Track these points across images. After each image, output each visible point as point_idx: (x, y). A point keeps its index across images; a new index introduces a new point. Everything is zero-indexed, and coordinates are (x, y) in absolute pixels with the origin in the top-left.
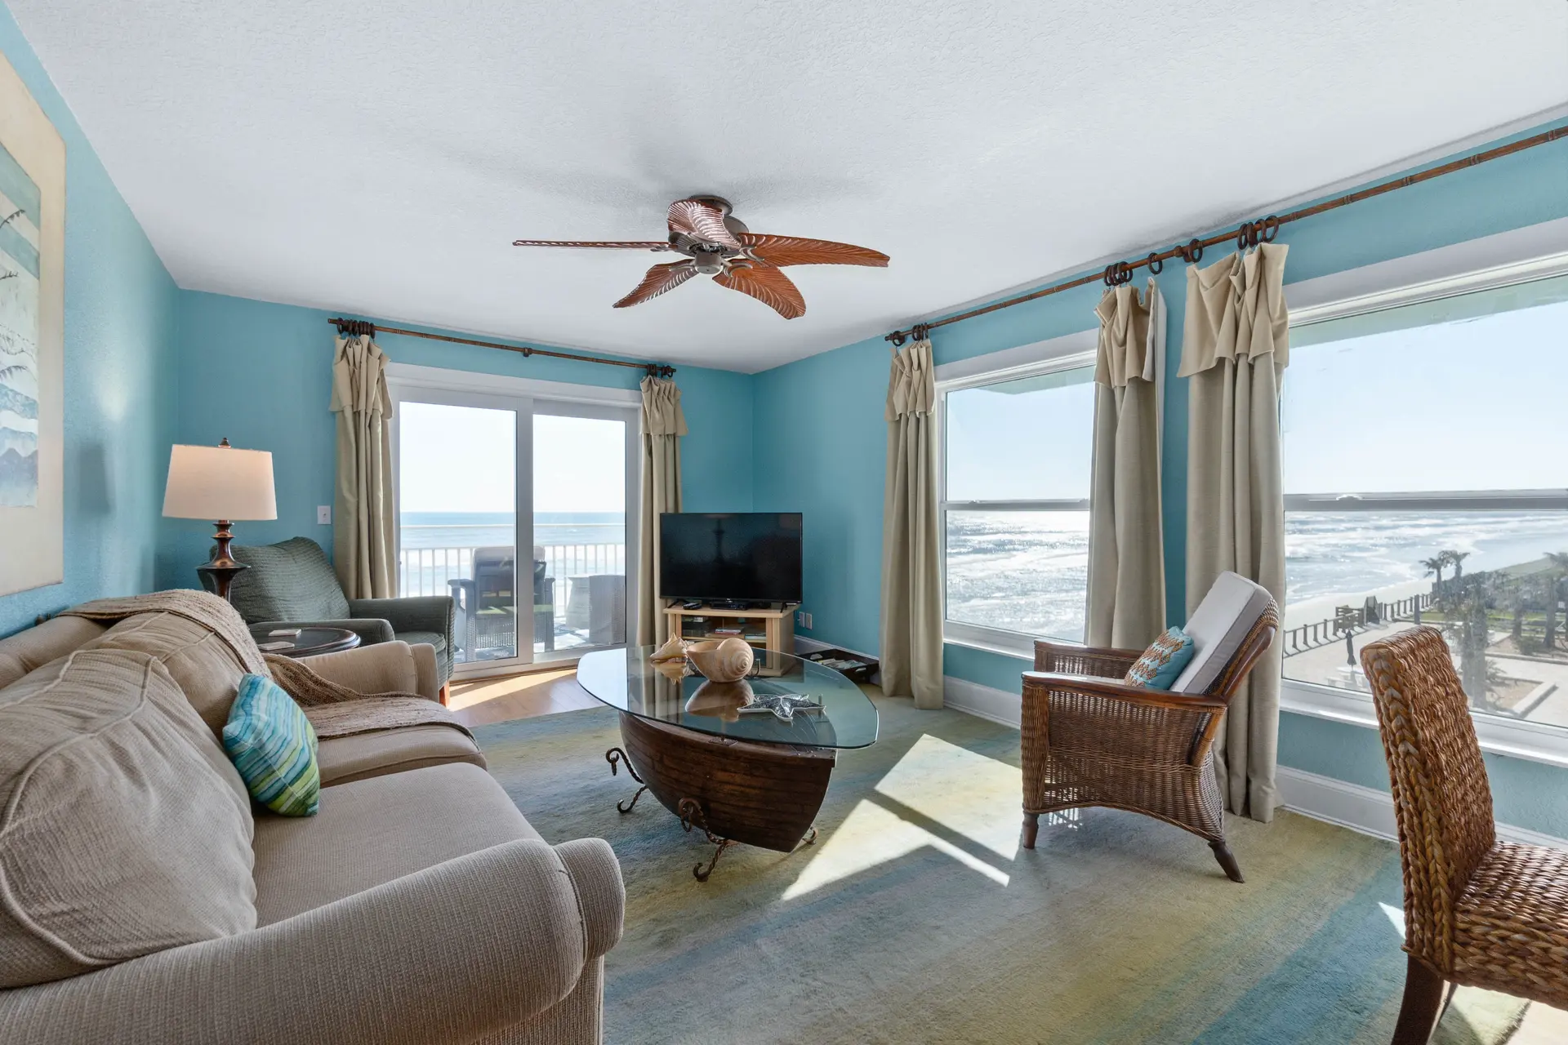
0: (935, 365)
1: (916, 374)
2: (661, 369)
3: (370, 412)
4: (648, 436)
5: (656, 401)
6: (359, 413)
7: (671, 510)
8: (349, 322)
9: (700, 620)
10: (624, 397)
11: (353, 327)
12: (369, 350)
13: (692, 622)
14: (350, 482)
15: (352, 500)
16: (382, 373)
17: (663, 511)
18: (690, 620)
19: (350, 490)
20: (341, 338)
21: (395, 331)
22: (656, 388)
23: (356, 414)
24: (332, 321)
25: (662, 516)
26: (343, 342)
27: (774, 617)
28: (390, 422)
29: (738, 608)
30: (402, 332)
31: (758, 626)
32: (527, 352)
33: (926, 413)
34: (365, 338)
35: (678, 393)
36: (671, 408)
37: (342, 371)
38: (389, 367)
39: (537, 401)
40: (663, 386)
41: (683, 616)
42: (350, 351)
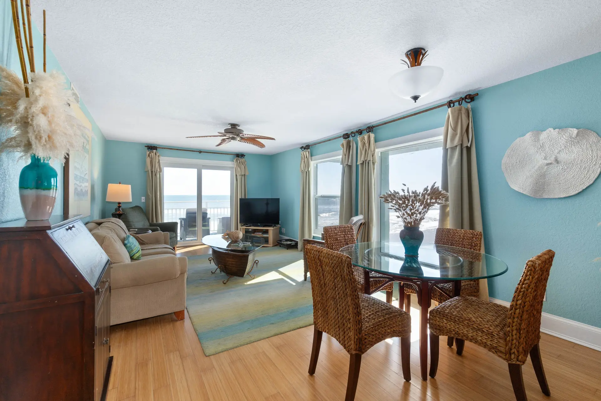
0: (311, 156)
1: (306, 159)
2: (240, 155)
3: (156, 171)
4: (236, 175)
5: (239, 165)
6: (153, 171)
7: (243, 197)
8: (150, 146)
9: (251, 230)
10: (230, 164)
11: (152, 148)
12: (156, 154)
13: (248, 231)
14: (150, 190)
15: (151, 195)
16: (159, 160)
17: (241, 198)
18: (248, 230)
19: (150, 193)
20: (148, 151)
21: (163, 148)
22: (239, 161)
23: (152, 172)
24: (146, 146)
25: (240, 199)
26: (149, 152)
27: (271, 229)
28: (161, 173)
29: (261, 226)
30: (164, 148)
31: (266, 232)
32: (200, 152)
33: (308, 170)
34: (154, 151)
35: (246, 163)
36: (243, 167)
37: (148, 160)
38: (161, 158)
39: (203, 166)
40: (241, 161)
41: (245, 229)
42: (150, 155)
